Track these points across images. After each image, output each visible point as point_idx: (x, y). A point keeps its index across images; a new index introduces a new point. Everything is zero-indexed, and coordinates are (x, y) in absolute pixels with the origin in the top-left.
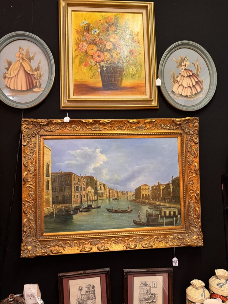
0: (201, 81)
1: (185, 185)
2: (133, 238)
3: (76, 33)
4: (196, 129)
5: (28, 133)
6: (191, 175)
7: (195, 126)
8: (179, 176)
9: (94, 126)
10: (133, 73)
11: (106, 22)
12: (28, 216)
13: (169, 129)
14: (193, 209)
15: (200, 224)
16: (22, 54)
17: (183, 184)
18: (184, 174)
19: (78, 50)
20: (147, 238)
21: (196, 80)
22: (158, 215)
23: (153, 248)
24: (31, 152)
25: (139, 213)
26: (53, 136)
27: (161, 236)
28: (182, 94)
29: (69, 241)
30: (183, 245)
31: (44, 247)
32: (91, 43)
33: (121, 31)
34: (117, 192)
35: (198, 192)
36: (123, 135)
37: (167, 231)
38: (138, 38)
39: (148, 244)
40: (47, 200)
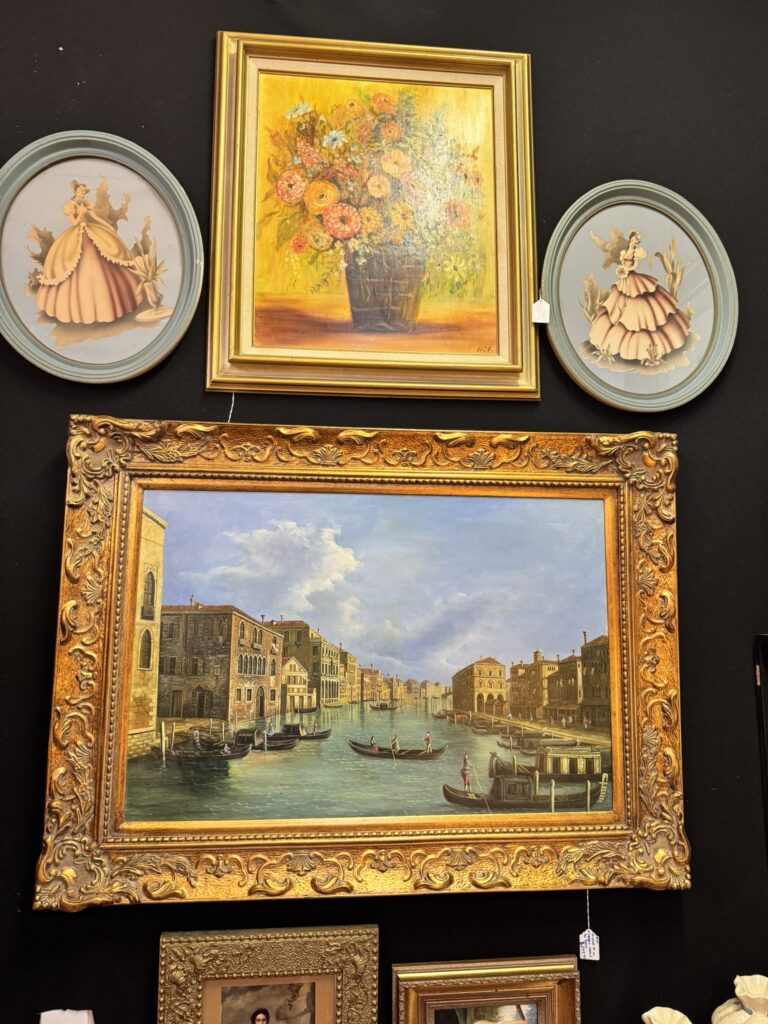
0: (686, 313)
1: (628, 667)
2: (440, 853)
3: (269, 142)
4: (668, 474)
5: (87, 466)
6: (649, 631)
7: (663, 461)
8: (606, 634)
9: (318, 451)
10: (457, 280)
11: (372, 110)
12: (69, 757)
13: (574, 471)
14: (656, 754)
15: (679, 808)
16: (85, 205)
17: (623, 663)
18: (625, 626)
19: (275, 196)
20: (493, 854)
21: (669, 310)
22: (532, 769)
23: (512, 889)
24: (97, 529)
25: (465, 760)
26: (174, 477)
27: (539, 848)
28: (619, 354)
29: (211, 852)
30: (619, 881)
31: (120, 874)
32: (320, 177)
33: (420, 142)
34: (390, 683)
35: (674, 692)
36: (417, 483)
37: (563, 828)
38: (474, 166)
39: (494, 874)
40: (142, 702)
